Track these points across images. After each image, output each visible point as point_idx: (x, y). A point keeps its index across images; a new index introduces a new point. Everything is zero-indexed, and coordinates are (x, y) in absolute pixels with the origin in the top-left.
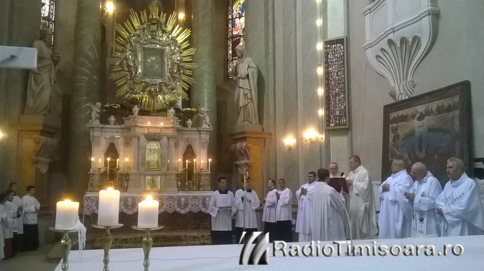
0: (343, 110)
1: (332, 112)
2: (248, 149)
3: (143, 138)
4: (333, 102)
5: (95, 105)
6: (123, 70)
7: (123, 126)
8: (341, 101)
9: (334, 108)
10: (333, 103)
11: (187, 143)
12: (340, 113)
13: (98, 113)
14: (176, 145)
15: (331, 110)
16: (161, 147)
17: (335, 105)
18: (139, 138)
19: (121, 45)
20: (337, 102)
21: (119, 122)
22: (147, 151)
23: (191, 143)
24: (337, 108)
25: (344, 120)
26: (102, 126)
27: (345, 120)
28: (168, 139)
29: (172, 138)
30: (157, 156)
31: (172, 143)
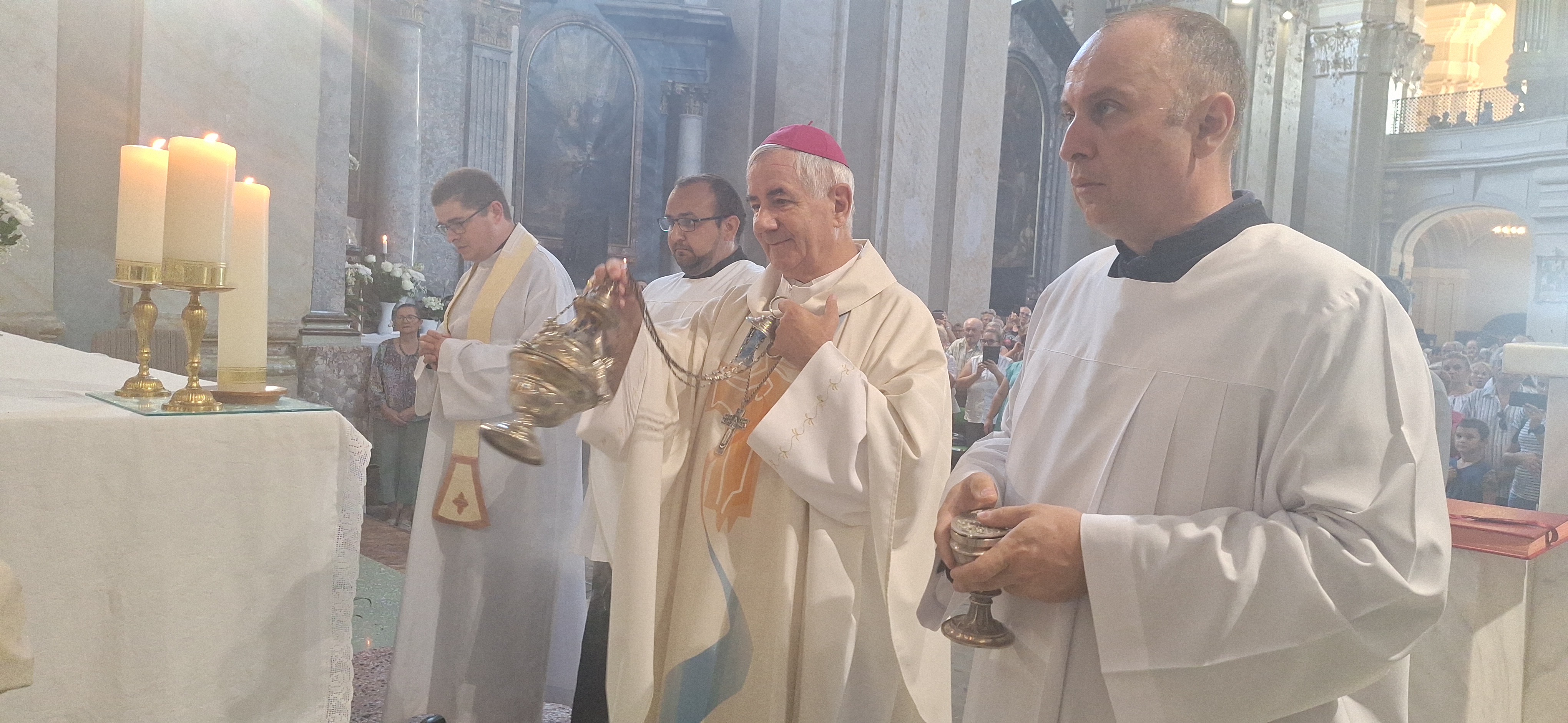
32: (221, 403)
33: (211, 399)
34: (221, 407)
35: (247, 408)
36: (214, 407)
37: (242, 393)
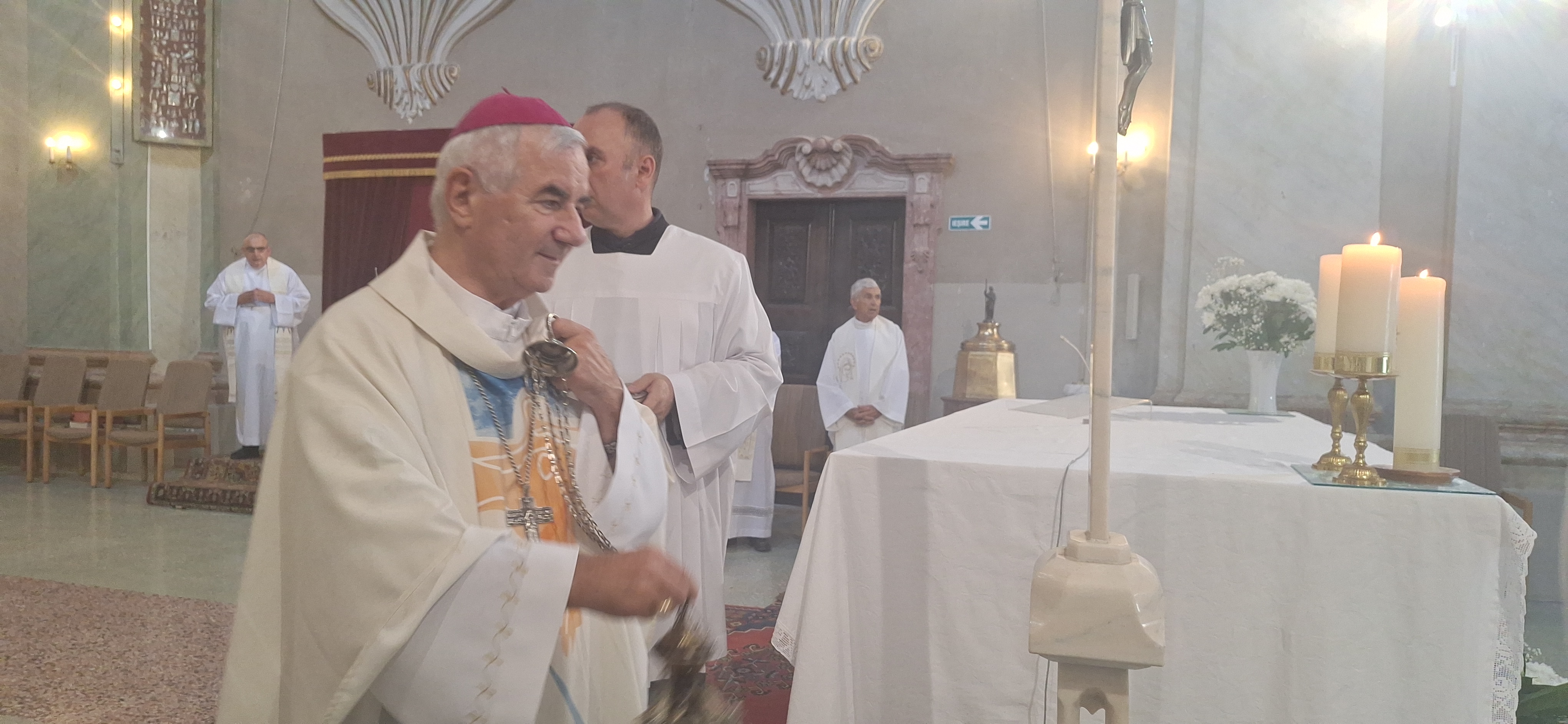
0: (193, 96)
1: (158, 93)
4: (160, 66)
8: (187, 68)
9: (163, 82)
10: (159, 70)
12: (183, 100)
15: (155, 90)
17: (167, 73)
20: (175, 69)
24: (175, 87)
25: (194, 122)
27: (197, 124)
32: (1385, 480)
33: (1375, 475)
34: (1384, 483)
35: (1410, 486)
36: (1376, 483)
37: (1410, 472)
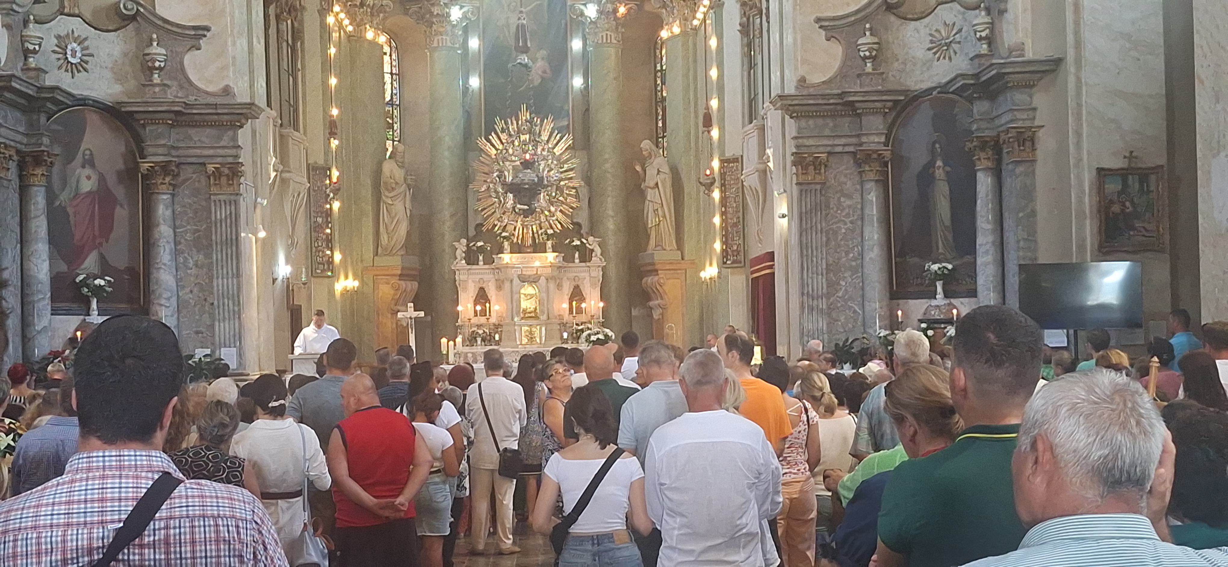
2: (661, 286)
3: (516, 281)
5: (459, 241)
6: (491, 196)
7: (492, 266)
9: (731, 241)
11: (574, 283)
13: (464, 252)
14: (559, 286)
15: (729, 244)
16: (539, 291)
17: (732, 237)
18: (512, 281)
19: (487, 165)
21: (489, 261)
22: (522, 296)
23: (579, 283)
26: (469, 267)
28: (547, 279)
29: (551, 279)
30: (534, 303)
31: (552, 285)
